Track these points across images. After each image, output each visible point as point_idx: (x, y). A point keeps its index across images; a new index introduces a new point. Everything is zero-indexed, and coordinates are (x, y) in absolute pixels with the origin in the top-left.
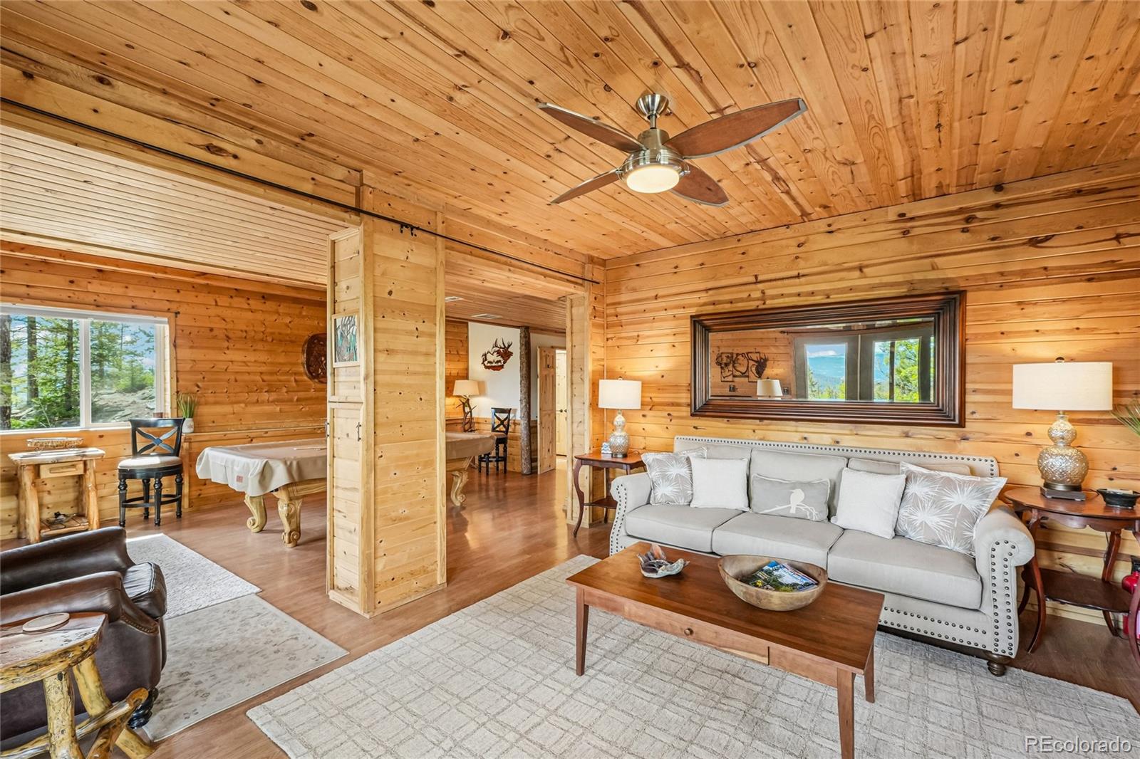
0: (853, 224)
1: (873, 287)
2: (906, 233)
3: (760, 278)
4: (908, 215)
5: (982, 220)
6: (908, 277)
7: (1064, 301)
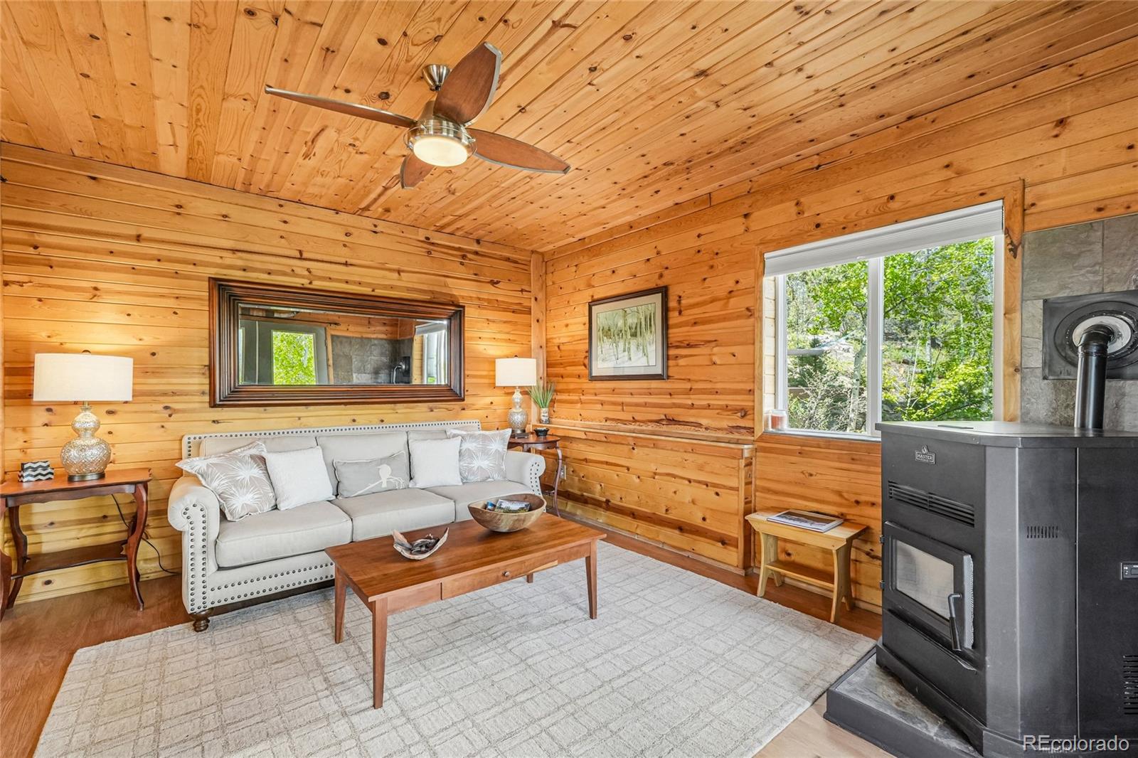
0: (393, 232)
1: (409, 289)
2: (429, 252)
3: (305, 255)
4: (432, 241)
5: (470, 260)
6: (431, 288)
7: (505, 322)
